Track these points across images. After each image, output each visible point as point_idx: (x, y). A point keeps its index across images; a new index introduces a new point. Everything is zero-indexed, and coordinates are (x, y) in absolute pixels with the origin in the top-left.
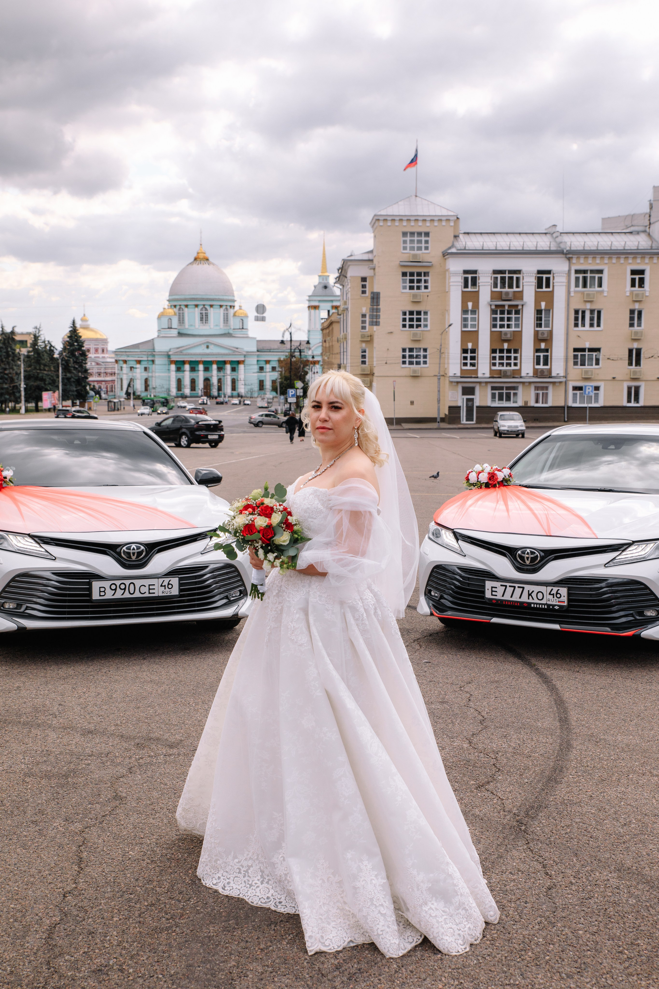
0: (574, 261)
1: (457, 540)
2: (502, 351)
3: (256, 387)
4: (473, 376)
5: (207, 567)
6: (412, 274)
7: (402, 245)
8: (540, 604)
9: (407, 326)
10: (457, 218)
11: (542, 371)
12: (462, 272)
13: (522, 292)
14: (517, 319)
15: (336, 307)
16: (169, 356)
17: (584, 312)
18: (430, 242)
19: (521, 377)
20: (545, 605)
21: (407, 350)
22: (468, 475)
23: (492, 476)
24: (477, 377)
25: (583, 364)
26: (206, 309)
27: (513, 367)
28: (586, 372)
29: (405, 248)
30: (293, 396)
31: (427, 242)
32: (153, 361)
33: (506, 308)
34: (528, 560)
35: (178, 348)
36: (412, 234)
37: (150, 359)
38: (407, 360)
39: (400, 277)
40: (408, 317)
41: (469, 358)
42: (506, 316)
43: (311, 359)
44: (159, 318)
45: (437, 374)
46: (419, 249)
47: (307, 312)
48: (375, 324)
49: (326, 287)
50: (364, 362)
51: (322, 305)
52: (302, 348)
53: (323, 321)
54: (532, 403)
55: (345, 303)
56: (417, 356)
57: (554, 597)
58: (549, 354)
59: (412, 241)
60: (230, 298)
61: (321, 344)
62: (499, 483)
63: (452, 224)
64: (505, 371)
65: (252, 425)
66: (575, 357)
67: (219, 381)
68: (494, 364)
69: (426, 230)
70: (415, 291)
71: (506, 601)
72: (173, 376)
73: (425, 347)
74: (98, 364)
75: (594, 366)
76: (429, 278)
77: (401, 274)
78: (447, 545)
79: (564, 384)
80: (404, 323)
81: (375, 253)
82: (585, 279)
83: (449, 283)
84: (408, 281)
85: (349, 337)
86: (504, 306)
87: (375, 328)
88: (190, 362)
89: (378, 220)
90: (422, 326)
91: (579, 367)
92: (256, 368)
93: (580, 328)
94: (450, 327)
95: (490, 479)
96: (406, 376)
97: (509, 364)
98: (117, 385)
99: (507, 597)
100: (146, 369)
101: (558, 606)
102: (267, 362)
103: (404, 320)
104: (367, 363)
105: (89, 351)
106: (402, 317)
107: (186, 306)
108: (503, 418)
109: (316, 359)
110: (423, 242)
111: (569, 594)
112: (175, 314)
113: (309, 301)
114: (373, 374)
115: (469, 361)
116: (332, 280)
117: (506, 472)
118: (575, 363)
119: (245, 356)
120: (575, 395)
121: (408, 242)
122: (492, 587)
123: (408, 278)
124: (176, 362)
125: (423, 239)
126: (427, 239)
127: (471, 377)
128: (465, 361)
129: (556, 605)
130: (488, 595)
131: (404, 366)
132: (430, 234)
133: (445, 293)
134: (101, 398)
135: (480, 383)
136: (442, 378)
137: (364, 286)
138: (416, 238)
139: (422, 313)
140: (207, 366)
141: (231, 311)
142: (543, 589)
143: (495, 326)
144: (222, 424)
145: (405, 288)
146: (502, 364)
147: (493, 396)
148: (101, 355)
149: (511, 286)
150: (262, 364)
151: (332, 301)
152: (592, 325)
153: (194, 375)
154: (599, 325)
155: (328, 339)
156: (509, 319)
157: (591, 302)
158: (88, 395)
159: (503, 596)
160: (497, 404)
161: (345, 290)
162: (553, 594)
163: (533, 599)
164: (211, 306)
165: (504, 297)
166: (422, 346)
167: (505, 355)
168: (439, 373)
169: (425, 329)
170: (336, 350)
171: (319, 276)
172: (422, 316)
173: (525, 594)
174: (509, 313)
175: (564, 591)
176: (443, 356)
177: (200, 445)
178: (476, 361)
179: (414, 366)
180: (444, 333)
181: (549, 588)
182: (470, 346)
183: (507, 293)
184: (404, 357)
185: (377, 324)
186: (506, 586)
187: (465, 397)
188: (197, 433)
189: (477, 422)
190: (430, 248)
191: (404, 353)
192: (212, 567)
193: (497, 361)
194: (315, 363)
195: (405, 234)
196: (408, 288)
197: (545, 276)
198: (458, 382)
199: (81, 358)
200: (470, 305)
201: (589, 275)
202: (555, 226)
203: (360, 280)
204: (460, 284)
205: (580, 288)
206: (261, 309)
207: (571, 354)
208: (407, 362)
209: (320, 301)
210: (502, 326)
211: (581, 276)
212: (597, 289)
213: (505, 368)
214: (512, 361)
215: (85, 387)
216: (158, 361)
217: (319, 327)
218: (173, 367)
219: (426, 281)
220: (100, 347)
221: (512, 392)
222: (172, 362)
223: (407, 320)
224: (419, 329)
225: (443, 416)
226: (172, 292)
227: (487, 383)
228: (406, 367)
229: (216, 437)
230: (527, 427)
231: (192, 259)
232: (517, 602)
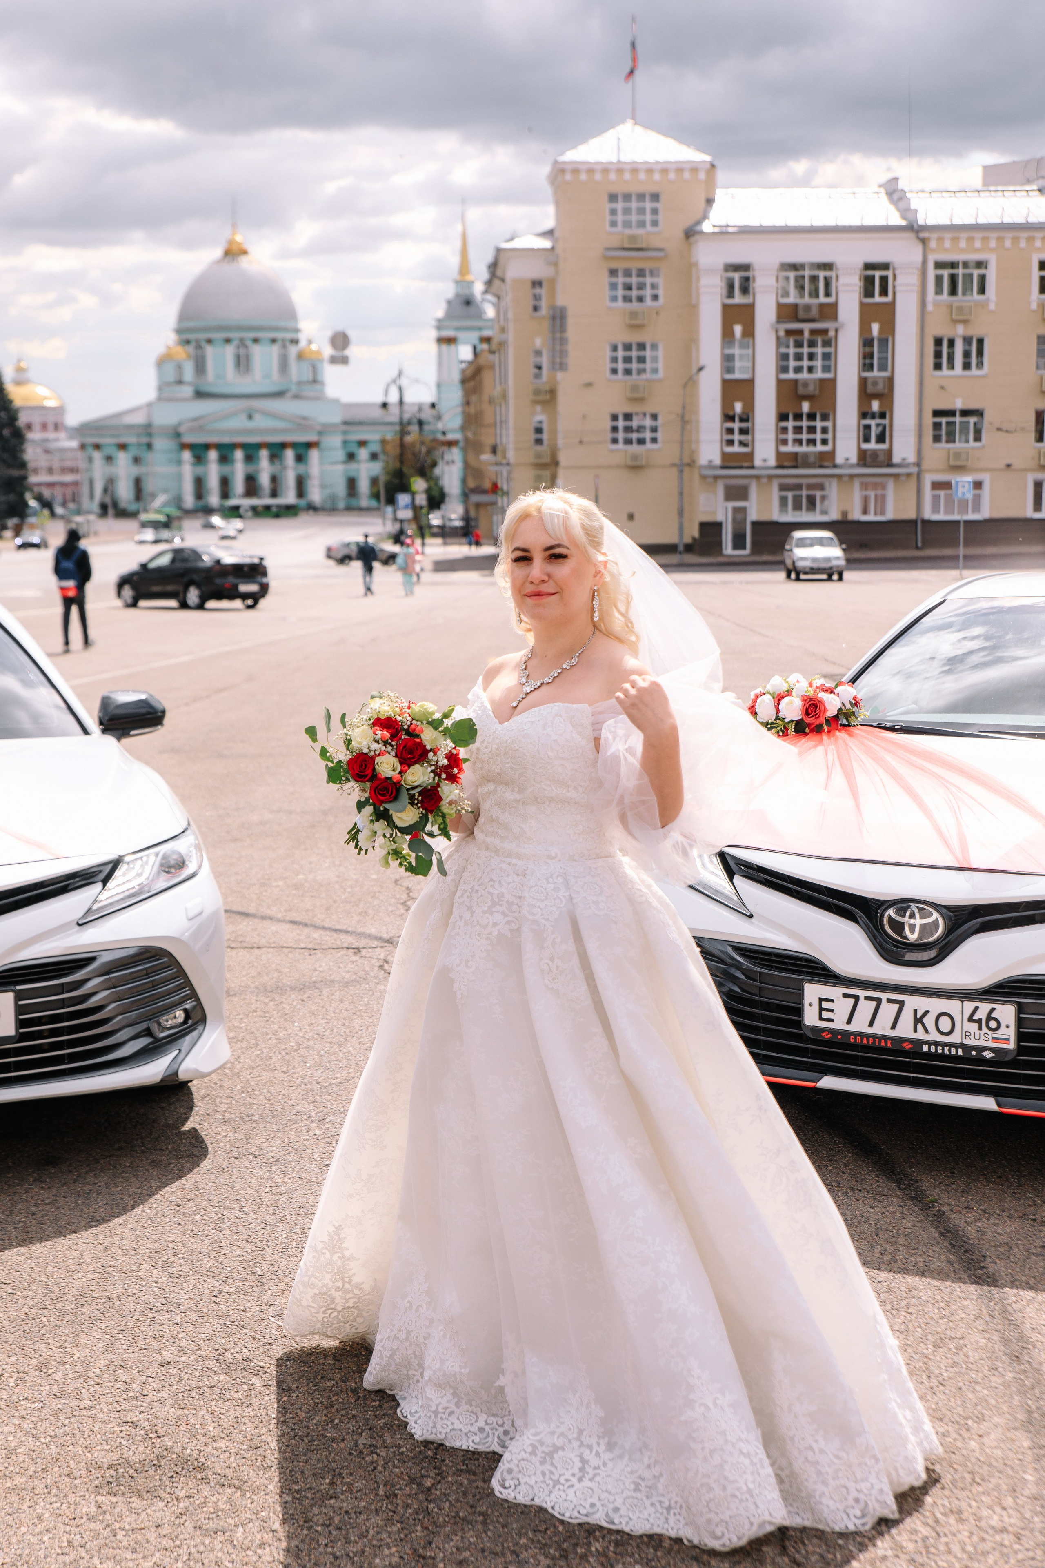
0: (933, 244)
1: (731, 875)
2: (798, 417)
3: (341, 490)
4: (745, 464)
5: (93, 959)
6: (628, 273)
7: (608, 218)
8: (944, 1045)
9: (620, 371)
10: (713, 166)
11: (875, 453)
12: (721, 267)
13: (835, 305)
14: (826, 356)
15: (487, 340)
16: (178, 435)
17: (951, 343)
18: (661, 212)
19: (835, 466)
20: (957, 1046)
21: (621, 418)
22: (755, 701)
23: (812, 706)
24: (752, 467)
25: (951, 439)
26: (246, 347)
27: (820, 448)
28: (957, 455)
29: (614, 224)
30: (406, 507)
31: (655, 211)
32: (149, 446)
33: (807, 334)
34: (912, 931)
35: (195, 420)
36: (627, 197)
37: (144, 440)
38: (621, 435)
39: (606, 279)
40: (620, 354)
41: (736, 431)
42: (805, 350)
43: (440, 437)
44: (161, 362)
45: (677, 461)
46: (642, 224)
47: (433, 347)
48: (558, 366)
49: (468, 302)
50: (539, 442)
51: (461, 335)
52: (424, 416)
53: (463, 366)
54: (856, 515)
55: (503, 330)
56: (640, 429)
57: (980, 1028)
58: (886, 422)
59: (627, 211)
60: (290, 324)
61: (459, 410)
62: (828, 721)
63: (702, 176)
64: (806, 456)
65: (332, 563)
66: (937, 426)
67: (274, 479)
68: (785, 442)
69: (654, 189)
70: (635, 305)
71: (856, 1034)
72: (188, 471)
73: (654, 411)
74: (47, 451)
75: (972, 444)
76: (660, 281)
77: (606, 274)
78: (706, 886)
79: (915, 478)
80: (614, 366)
81: (557, 234)
82: (953, 279)
83: (698, 289)
84: (620, 287)
85: (511, 394)
86: (800, 332)
87: (560, 376)
88: (219, 447)
89: (563, 171)
90: (648, 371)
91: (943, 445)
92: (340, 455)
93: (945, 371)
94: (703, 374)
95: (807, 713)
96: (618, 467)
97: (812, 442)
98: (85, 490)
99: (860, 1025)
100: (137, 460)
101: (992, 1049)
102: (362, 444)
103: (615, 360)
104: (545, 442)
105: (29, 427)
106: (608, 354)
107: (209, 341)
108: (802, 543)
109: (450, 437)
110: (648, 211)
111: (1020, 1022)
112: (189, 357)
113: (439, 328)
114: (557, 464)
115: (736, 437)
116: (478, 288)
117: (847, 692)
118: (937, 439)
119: (320, 433)
120: (936, 500)
121: (620, 212)
122: (821, 1000)
123: (620, 280)
124: (191, 447)
125: (648, 205)
126: (655, 205)
127: (741, 467)
128: (730, 437)
129: (985, 1049)
130: (811, 1018)
131: (615, 447)
132: (662, 198)
133: (691, 309)
134: (53, 514)
135: (758, 477)
136: (686, 470)
137: (537, 298)
138: (634, 205)
139: (648, 347)
140: (251, 452)
141: (293, 350)
142: (952, 1006)
143: (785, 369)
144: (265, 563)
145: (614, 299)
146: (799, 442)
147: (783, 501)
148: (51, 435)
149: (815, 294)
150: (353, 448)
151: (480, 329)
152: (967, 366)
153: (226, 469)
154: (980, 365)
155: (474, 398)
156: (811, 357)
157: (965, 322)
158: (29, 511)
159: (849, 1022)
160: (790, 517)
161: (503, 303)
162: (979, 1021)
163: (927, 1031)
164: (256, 341)
165: (801, 314)
166: (649, 408)
167: (805, 423)
168: (681, 459)
169: (655, 376)
170: (488, 419)
171: (457, 282)
172: (648, 353)
173: (907, 1018)
174: (812, 344)
175: (1006, 1013)
176: (688, 427)
177: (225, 604)
178: (749, 437)
179: (635, 448)
180: (690, 383)
181: (969, 1006)
182: (738, 407)
183: (808, 308)
184: (615, 429)
185: (563, 367)
186: (857, 998)
187: (731, 505)
188: (218, 581)
189: (754, 551)
190: (661, 223)
191: (615, 423)
192: (105, 958)
193: (790, 436)
194: (451, 444)
195: (613, 198)
196: (620, 299)
197: (878, 274)
198: (716, 478)
199: (13, 441)
200: (738, 329)
201: (960, 271)
202: (896, 179)
203: (529, 285)
204: (719, 290)
205: (945, 296)
206: (340, 341)
207: (929, 420)
208: (621, 440)
209: (458, 329)
210: (798, 370)
211: (946, 273)
212: (976, 296)
213: (805, 449)
214: (819, 436)
215: (21, 495)
216: (160, 444)
217: (456, 376)
218: (187, 455)
219: (654, 286)
220: (51, 419)
221: (818, 494)
222: (184, 446)
223: (620, 360)
224: (643, 376)
225: (688, 540)
226: (183, 316)
227: (770, 477)
228: (617, 450)
229: (253, 588)
230: (848, 561)
231: (218, 253)
232: (886, 1038)
